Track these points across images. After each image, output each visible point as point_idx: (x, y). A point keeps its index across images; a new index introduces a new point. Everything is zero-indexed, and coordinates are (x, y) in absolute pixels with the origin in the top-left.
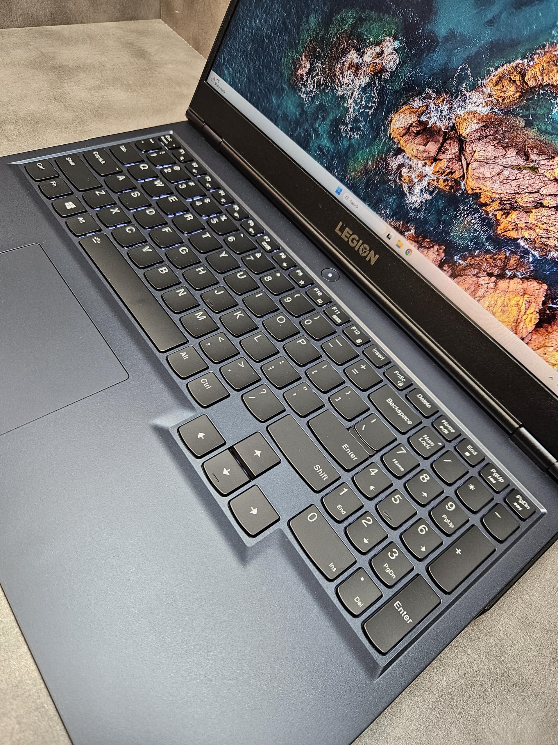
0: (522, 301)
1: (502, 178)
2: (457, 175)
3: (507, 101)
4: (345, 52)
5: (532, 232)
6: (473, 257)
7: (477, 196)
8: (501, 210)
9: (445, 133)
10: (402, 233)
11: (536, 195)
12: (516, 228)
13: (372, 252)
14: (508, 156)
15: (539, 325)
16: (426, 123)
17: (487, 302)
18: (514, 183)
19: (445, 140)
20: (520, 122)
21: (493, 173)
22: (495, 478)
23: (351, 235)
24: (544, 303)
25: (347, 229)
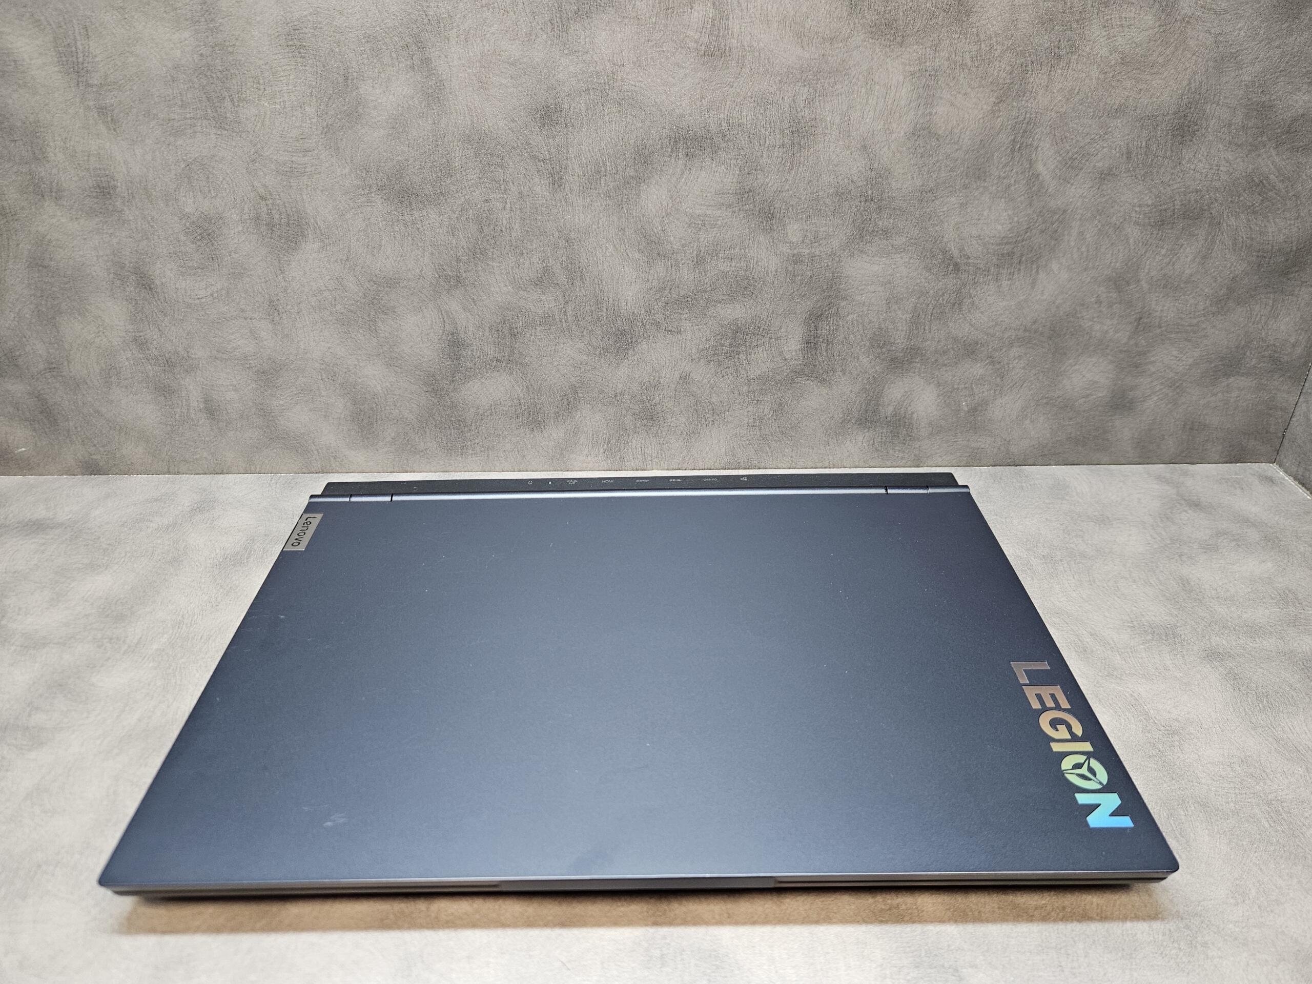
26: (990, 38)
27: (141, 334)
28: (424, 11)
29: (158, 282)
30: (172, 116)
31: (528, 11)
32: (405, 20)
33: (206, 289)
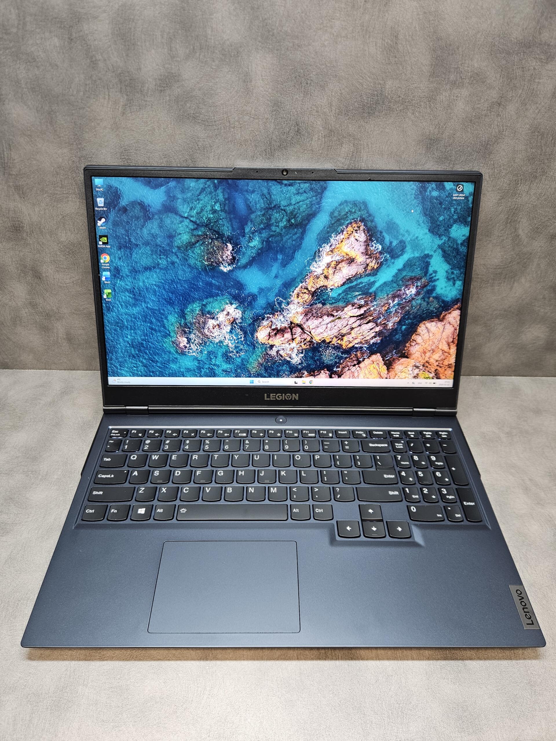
0: (375, 365)
1: (329, 329)
2: (309, 339)
3: (307, 301)
4: (205, 323)
5: (357, 340)
6: (341, 364)
7: (324, 341)
8: (339, 340)
9: (290, 327)
10: (301, 377)
11: (348, 326)
12: (350, 342)
13: (293, 394)
14: (324, 320)
15: (388, 369)
16: (276, 329)
17: (361, 376)
18: (336, 327)
19: (291, 330)
20: (320, 305)
21: (324, 329)
22: (429, 435)
23: (275, 396)
24: (383, 360)
25: (271, 395)
26: (500, 167)
27: (34, 301)
28: (196, 143)
29: (44, 275)
30: (56, 192)
31: (253, 145)
32: (186, 147)
33: (70, 279)
